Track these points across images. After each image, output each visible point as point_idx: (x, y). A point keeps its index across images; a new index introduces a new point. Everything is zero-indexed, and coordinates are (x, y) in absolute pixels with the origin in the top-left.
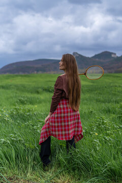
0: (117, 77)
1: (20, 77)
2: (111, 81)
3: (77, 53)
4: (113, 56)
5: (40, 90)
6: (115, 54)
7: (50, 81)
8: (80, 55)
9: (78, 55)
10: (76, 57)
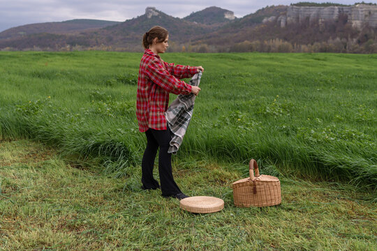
0: (240, 59)
1: (58, 57)
2: (230, 67)
3: (154, 9)
4: (227, 16)
5: (113, 80)
6: (232, 13)
7: (119, 65)
8: (161, 13)
9: (156, 14)
10: (153, 17)
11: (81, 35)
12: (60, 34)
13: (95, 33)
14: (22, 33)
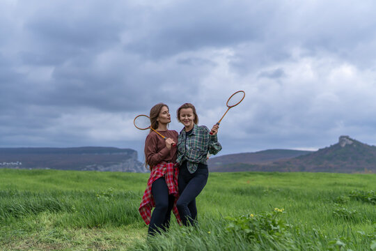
8: (355, 141)
9: (350, 142)
10: (346, 145)
11: (274, 165)
12: (253, 164)
13: (288, 162)
14: (218, 163)
